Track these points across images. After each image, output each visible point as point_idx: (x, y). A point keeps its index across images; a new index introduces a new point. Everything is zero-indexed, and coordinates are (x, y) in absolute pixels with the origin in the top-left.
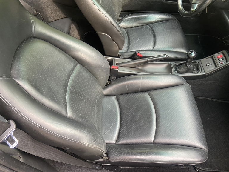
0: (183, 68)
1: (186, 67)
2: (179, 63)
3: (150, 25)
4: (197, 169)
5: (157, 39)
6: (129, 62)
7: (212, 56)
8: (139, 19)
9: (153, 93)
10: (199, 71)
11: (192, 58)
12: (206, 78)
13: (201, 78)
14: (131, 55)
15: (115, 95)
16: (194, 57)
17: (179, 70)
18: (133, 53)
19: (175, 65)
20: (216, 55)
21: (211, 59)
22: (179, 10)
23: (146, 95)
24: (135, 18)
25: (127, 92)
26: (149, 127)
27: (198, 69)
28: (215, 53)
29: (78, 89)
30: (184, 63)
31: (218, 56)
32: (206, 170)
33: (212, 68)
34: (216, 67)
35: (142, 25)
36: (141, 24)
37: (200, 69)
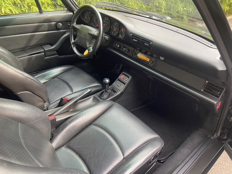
0: (105, 95)
1: (107, 93)
2: (99, 93)
3: (57, 77)
4: (161, 160)
5: (71, 84)
6: (60, 110)
7: (118, 79)
8: (45, 76)
9: (97, 122)
10: (116, 93)
11: (108, 84)
12: (123, 95)
13: (120, 97)
14: (57, 104)
15: (64, 145)
16: (109, 82)
17: (103, 98)
18: (59, 101)
19: (98, 96)
20: (119, 77)
21: (118, 81)
22: (79, 56)
23: (93, 127)
24: (40, 76)
25: (74, 135)
26: (113, 149)
27: (115, 92)
28: (118, 76)
29: (33, 145)
30: (104, 91)
31: (121, 77)
32: (166, 157)
33: (123, 86)
34: (125, 84)
35: (50, 80)
36: (48, 79)
37: (116, 91)
